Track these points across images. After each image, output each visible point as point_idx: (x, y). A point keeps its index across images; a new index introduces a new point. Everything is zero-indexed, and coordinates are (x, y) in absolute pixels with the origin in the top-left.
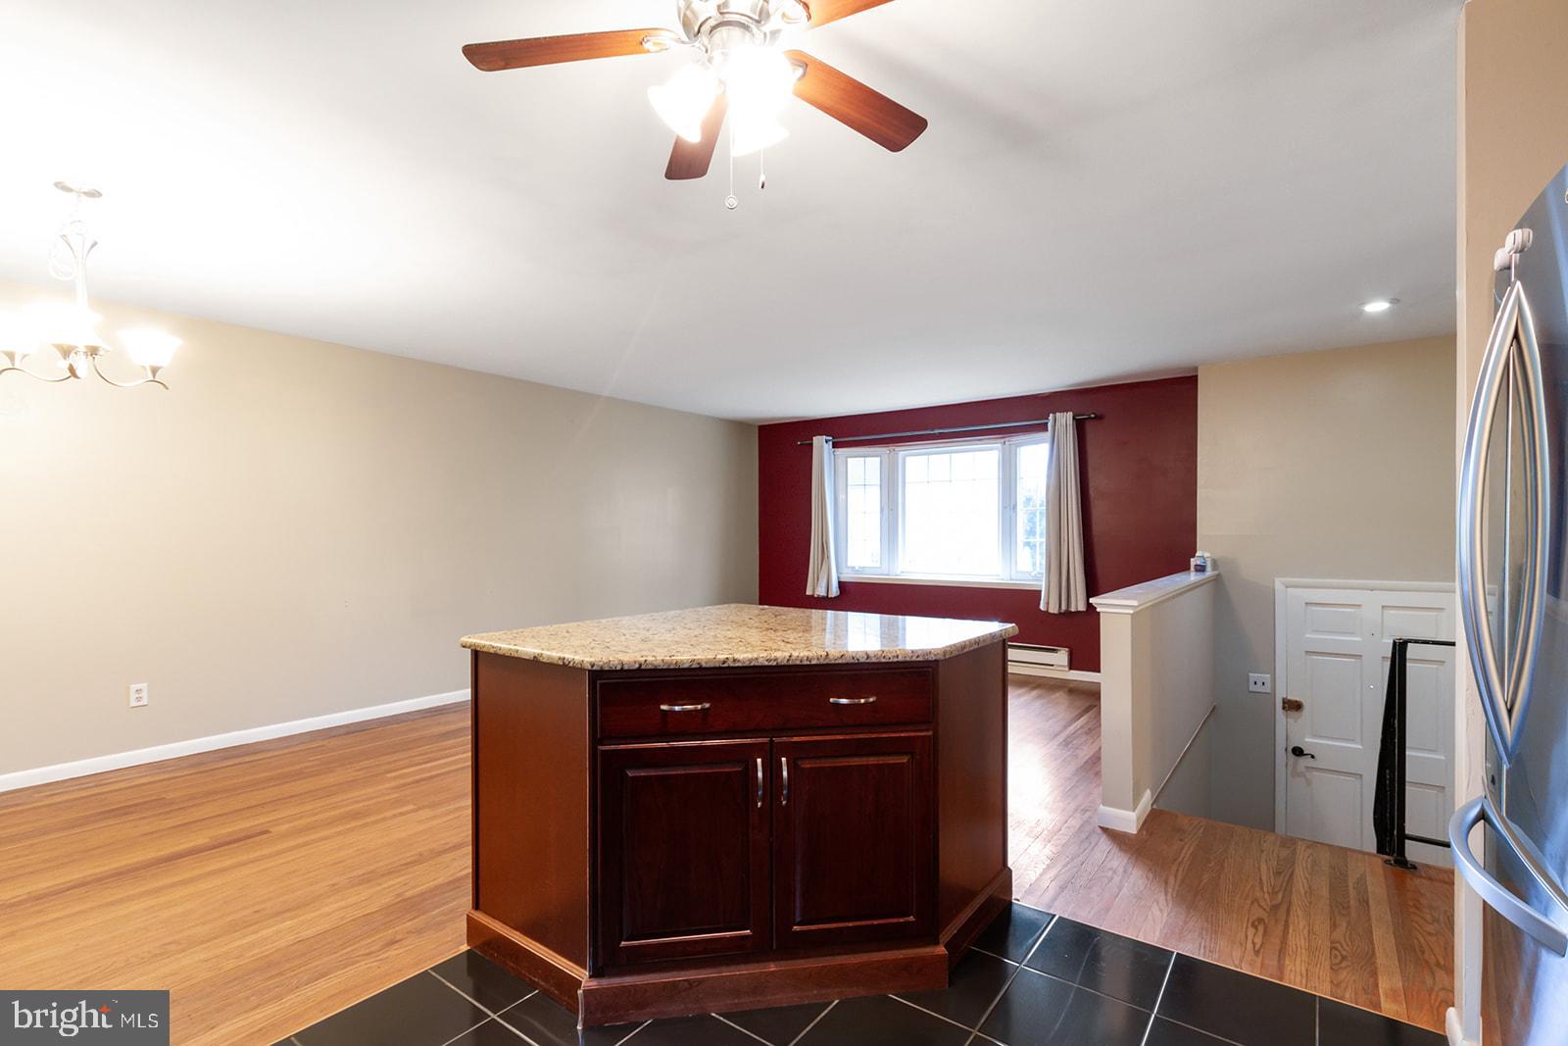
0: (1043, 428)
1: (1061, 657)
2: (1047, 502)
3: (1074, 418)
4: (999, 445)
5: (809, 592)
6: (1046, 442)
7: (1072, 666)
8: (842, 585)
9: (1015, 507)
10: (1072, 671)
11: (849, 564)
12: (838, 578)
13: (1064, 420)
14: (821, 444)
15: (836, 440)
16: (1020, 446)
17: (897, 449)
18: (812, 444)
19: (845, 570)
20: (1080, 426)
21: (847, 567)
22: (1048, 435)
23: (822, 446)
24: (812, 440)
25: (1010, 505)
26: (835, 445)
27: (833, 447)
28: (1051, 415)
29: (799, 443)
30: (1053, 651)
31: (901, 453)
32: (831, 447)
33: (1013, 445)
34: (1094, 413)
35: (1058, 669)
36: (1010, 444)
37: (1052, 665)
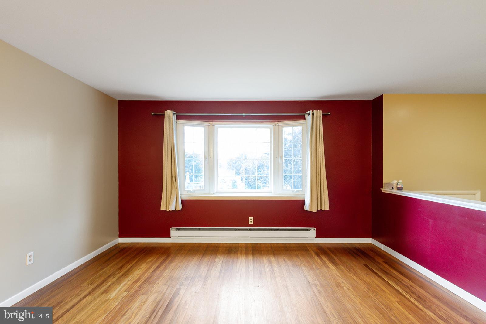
0: (303, 118)
1: (312, 232)
3: (322, 114)
5: (163, 208)
7: (318, 236)
8: (184, 202)
10: (318, 239)
12: (182, 198)
13: (318, 114)
14: (170, 115)
15: (178, 114)
16: (284, 127)
17: (214, 123)
18: (164, 115)
21: (185, 191)
23: (172, 117)
24: (164, 112)
25: (279, 157)
26: (178, 118)
27: (177, 119)
29: (153, 114)
30: (307, 230)
31: (216, 126)
32: (176, 118)
33: (281, 126)
34: (330, 112)
35: (311, 238)
36: (278, 125)
37: (308, 237)
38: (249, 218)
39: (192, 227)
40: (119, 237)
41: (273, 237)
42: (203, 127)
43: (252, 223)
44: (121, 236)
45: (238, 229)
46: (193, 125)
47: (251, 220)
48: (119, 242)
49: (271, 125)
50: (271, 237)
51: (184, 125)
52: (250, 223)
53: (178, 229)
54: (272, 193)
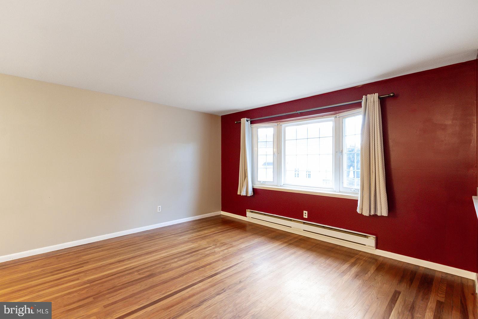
0: (359, 105)
1: (371, 240)
2: (362, 148)
3: (379, 98)
4: (334, 118)
5: (238, 193)
6: (361, 114)
7: (377, 247)
8: (254, 190)
9: (342, 152)
10: (377, 250)
11: (258, 180)
12: (253, 186)
13: (373, 99)
14: (245, 122)
15: (251, 120)
16: (346, 118)
17: (281, 123)
18: (241, 122)
19: (256, 183)
20: (383, 102)
22: (362, 110)
23: (245, 123)
24: (241, 120)
25: (339, 151)
26: (252, 123)
28: (364, 96)
29: (236, 122)
30: (365, 236)
31: (283, 125)
32: (250, 123)
33: (341, 117)
34: (392, 93)
35: (369, 247)
36: (339, 117)
37: (365, 245)
38: (304, 211)
39: (267, 213)
40: (222, 211)
41: (325, 235)
42: (272, 127)
43: (306, 217)
44: (223, 210)
45: (294, 220)
46: (266, 127)
47: (305, 214)
48: (222, 214)
49: (332, 118)
50: (324, 235)
51: (257, 128)
52: (304, 217)
53: (252, 211)
54: (332, 190)
